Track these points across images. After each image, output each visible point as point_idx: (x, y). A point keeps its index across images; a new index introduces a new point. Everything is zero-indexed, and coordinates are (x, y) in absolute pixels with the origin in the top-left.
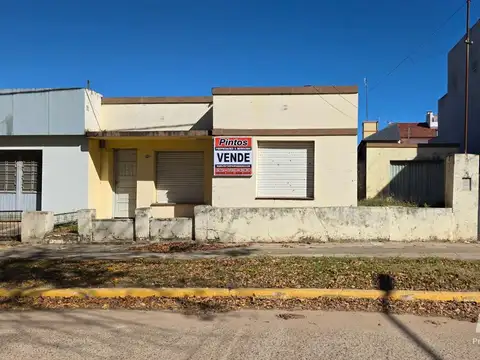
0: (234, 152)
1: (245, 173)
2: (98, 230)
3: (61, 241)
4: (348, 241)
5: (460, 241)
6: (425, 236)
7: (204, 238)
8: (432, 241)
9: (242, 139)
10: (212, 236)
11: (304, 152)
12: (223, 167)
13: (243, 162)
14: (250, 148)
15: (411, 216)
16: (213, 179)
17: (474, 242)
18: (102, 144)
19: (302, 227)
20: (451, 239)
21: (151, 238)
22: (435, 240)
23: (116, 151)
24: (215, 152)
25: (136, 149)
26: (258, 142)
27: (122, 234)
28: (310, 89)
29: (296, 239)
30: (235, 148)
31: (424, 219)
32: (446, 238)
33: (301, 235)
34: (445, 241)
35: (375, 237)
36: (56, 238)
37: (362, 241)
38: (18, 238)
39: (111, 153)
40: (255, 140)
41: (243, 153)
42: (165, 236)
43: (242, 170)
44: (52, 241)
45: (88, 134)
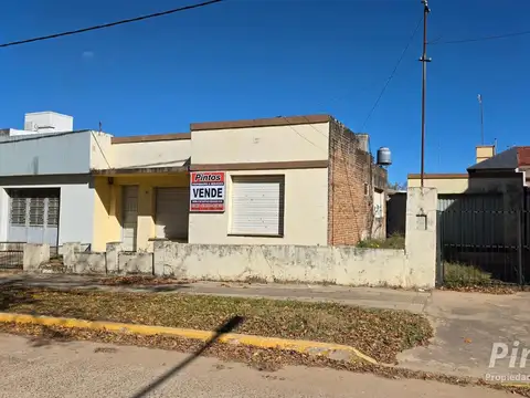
0: (208, 187)
1: (218, 208)
2: (79, 262)
3: (50, 271)
4: (293, 282)
5: (415, 289)
6: (374, 281)
7: (161, 274)
8: (381, 287)
9: (215, 173)
10: (168, 272)
11: (276, 186)
12: (198, 202)
13: (216, 198)
14: (223, 182)
15: (358, 258)
16: (190, 215)
17: (429, 291)
18: (111, 181)
19: (249, 266)
20: (404, 285)
21: (119, 271)
22: (386, 286)
23: (124, 187)
24: (192, 188)
25: (137, 186)
26: (233, 177)
27: (96, 265)
28: (281, 121)
29: (243, 278)
30: (209, 183)
31: (372, 262)
32: (397, 284)
33: (247, 274)
34: (395, 288)
35: (320, 279)
36: (48, 268)
37: (306, 283)
38: (22, 267)
39: (120, 190)
40: (228, 174)
41: (216, 188)
42: (130, 270)
43: (216, 206)
44: (45, 271)
45: (94, 172)
